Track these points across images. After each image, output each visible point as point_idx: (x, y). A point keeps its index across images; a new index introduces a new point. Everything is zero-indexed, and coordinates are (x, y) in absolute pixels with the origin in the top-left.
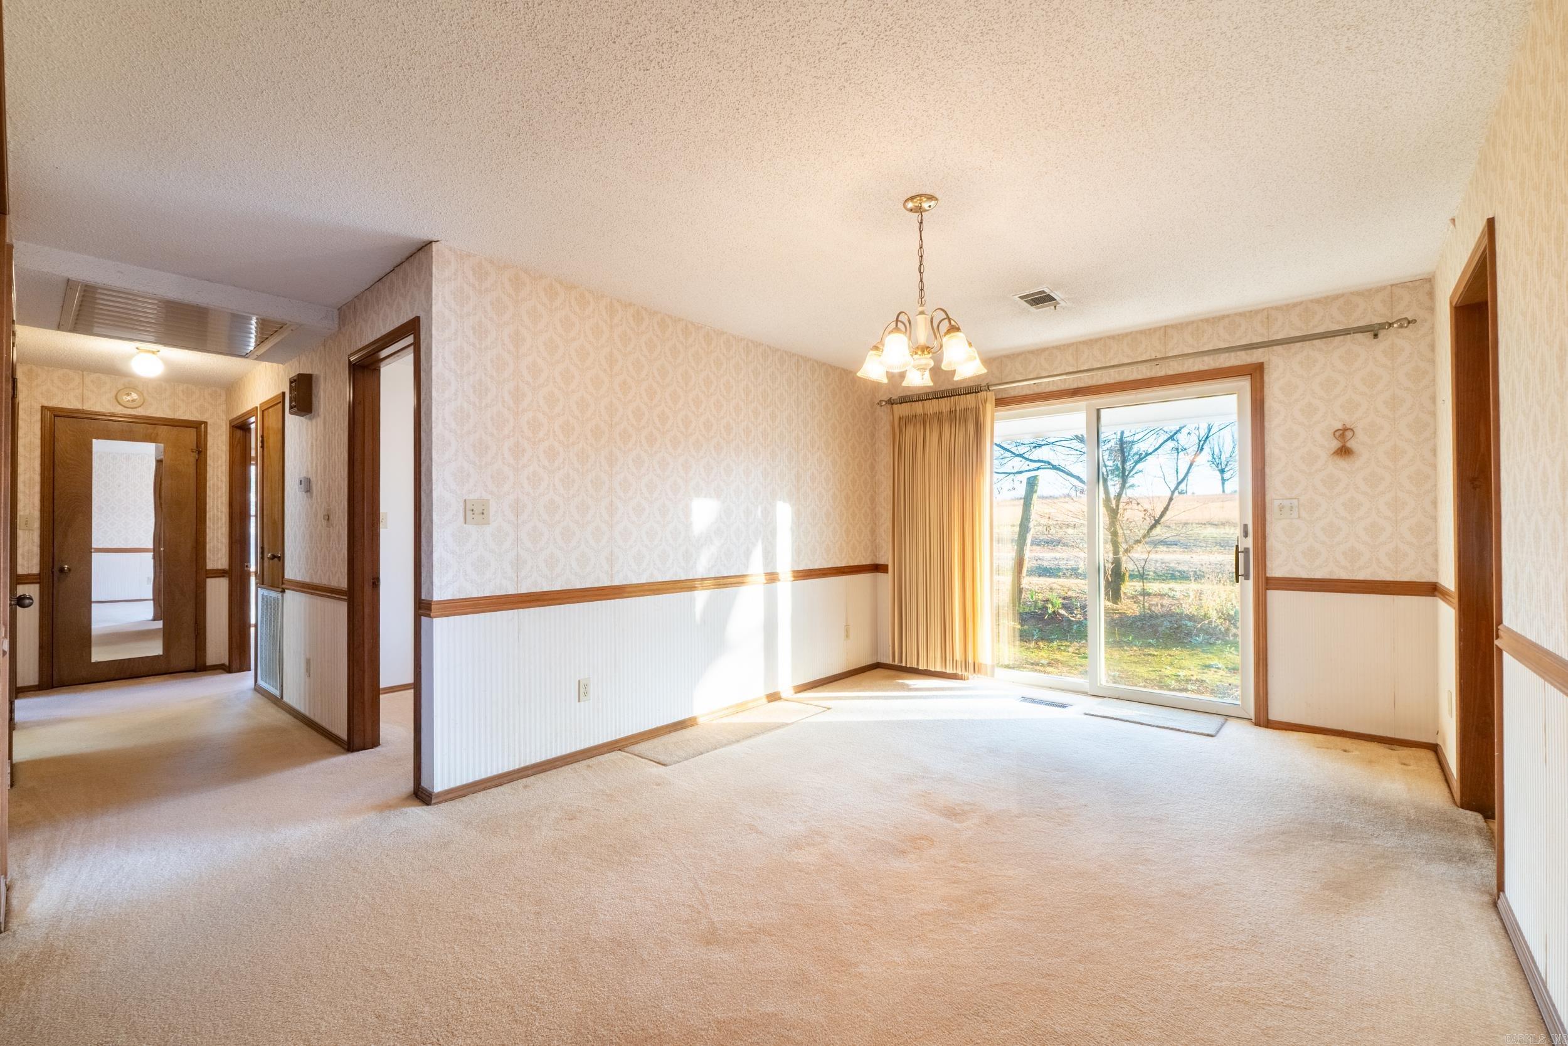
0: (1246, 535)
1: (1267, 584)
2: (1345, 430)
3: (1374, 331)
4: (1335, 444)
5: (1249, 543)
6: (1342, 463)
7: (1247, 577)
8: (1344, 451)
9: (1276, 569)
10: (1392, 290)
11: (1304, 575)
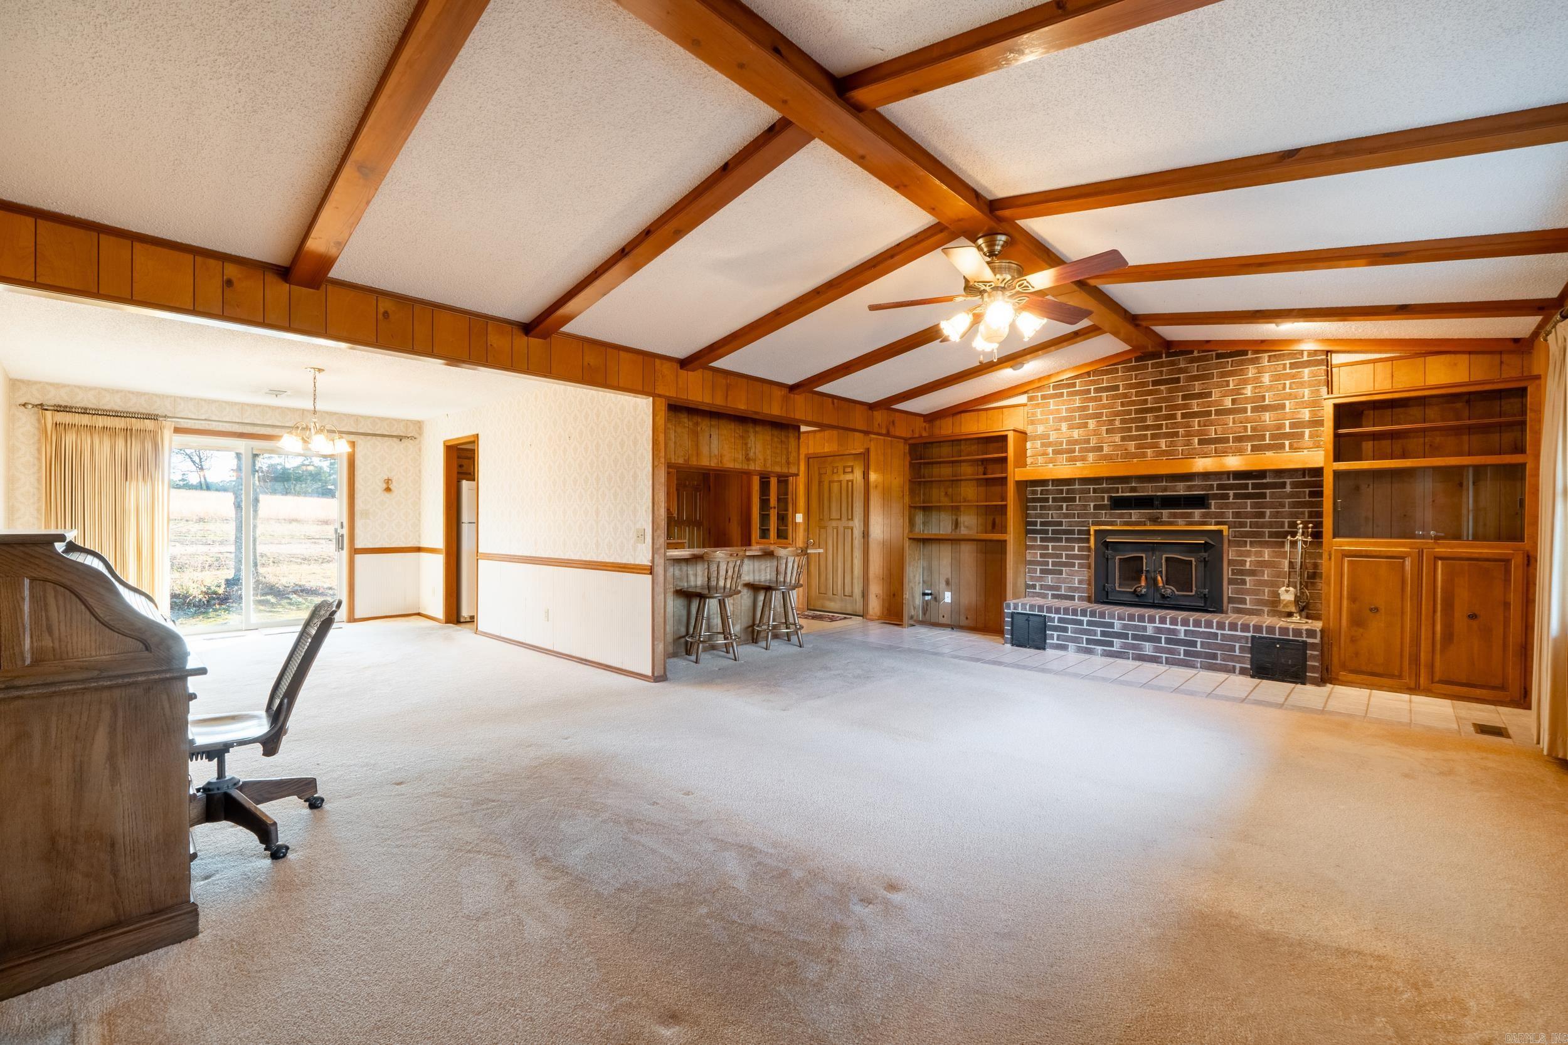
0: (342, 527)
1: (355, 551)
2: (389, 480)
3: (401, 438)
4: (385, 486)
5: (345, 531)
6: (387, 495)
7: (342, 549)
8: (388, 489)
9: (359, 544)
10: (408, 423)
11: (371, 546)
